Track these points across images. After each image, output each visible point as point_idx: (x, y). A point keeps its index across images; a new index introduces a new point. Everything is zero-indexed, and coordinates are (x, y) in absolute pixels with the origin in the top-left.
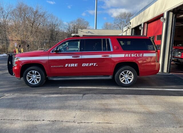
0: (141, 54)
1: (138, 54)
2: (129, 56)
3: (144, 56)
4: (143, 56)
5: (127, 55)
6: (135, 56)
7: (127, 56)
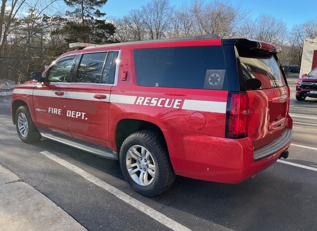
0: (177, 101)
1: (168, 100)
2: (145, 104)
3: (183, 108)
4: (181, 106)
5: (140, 101)
6: (159, 105)
7: (141, 104)
